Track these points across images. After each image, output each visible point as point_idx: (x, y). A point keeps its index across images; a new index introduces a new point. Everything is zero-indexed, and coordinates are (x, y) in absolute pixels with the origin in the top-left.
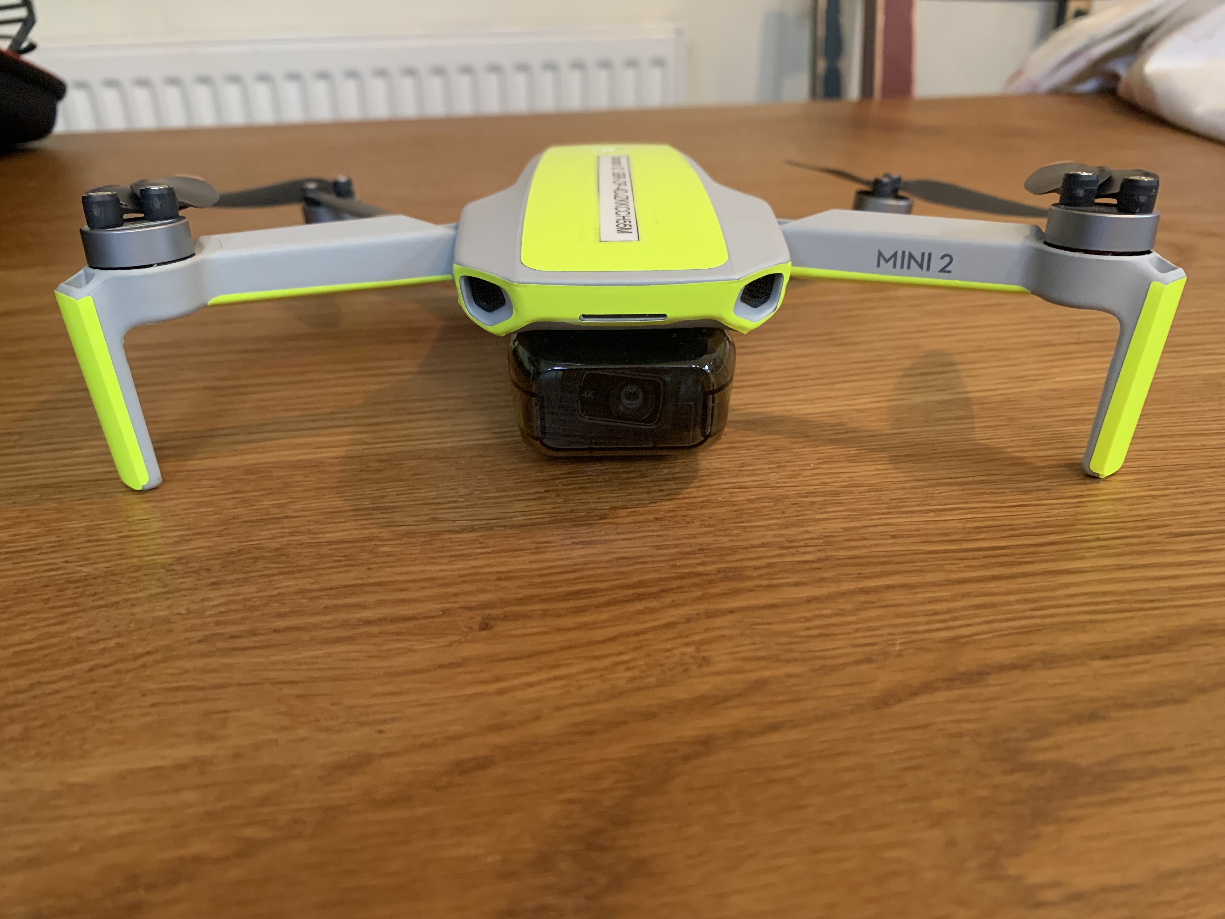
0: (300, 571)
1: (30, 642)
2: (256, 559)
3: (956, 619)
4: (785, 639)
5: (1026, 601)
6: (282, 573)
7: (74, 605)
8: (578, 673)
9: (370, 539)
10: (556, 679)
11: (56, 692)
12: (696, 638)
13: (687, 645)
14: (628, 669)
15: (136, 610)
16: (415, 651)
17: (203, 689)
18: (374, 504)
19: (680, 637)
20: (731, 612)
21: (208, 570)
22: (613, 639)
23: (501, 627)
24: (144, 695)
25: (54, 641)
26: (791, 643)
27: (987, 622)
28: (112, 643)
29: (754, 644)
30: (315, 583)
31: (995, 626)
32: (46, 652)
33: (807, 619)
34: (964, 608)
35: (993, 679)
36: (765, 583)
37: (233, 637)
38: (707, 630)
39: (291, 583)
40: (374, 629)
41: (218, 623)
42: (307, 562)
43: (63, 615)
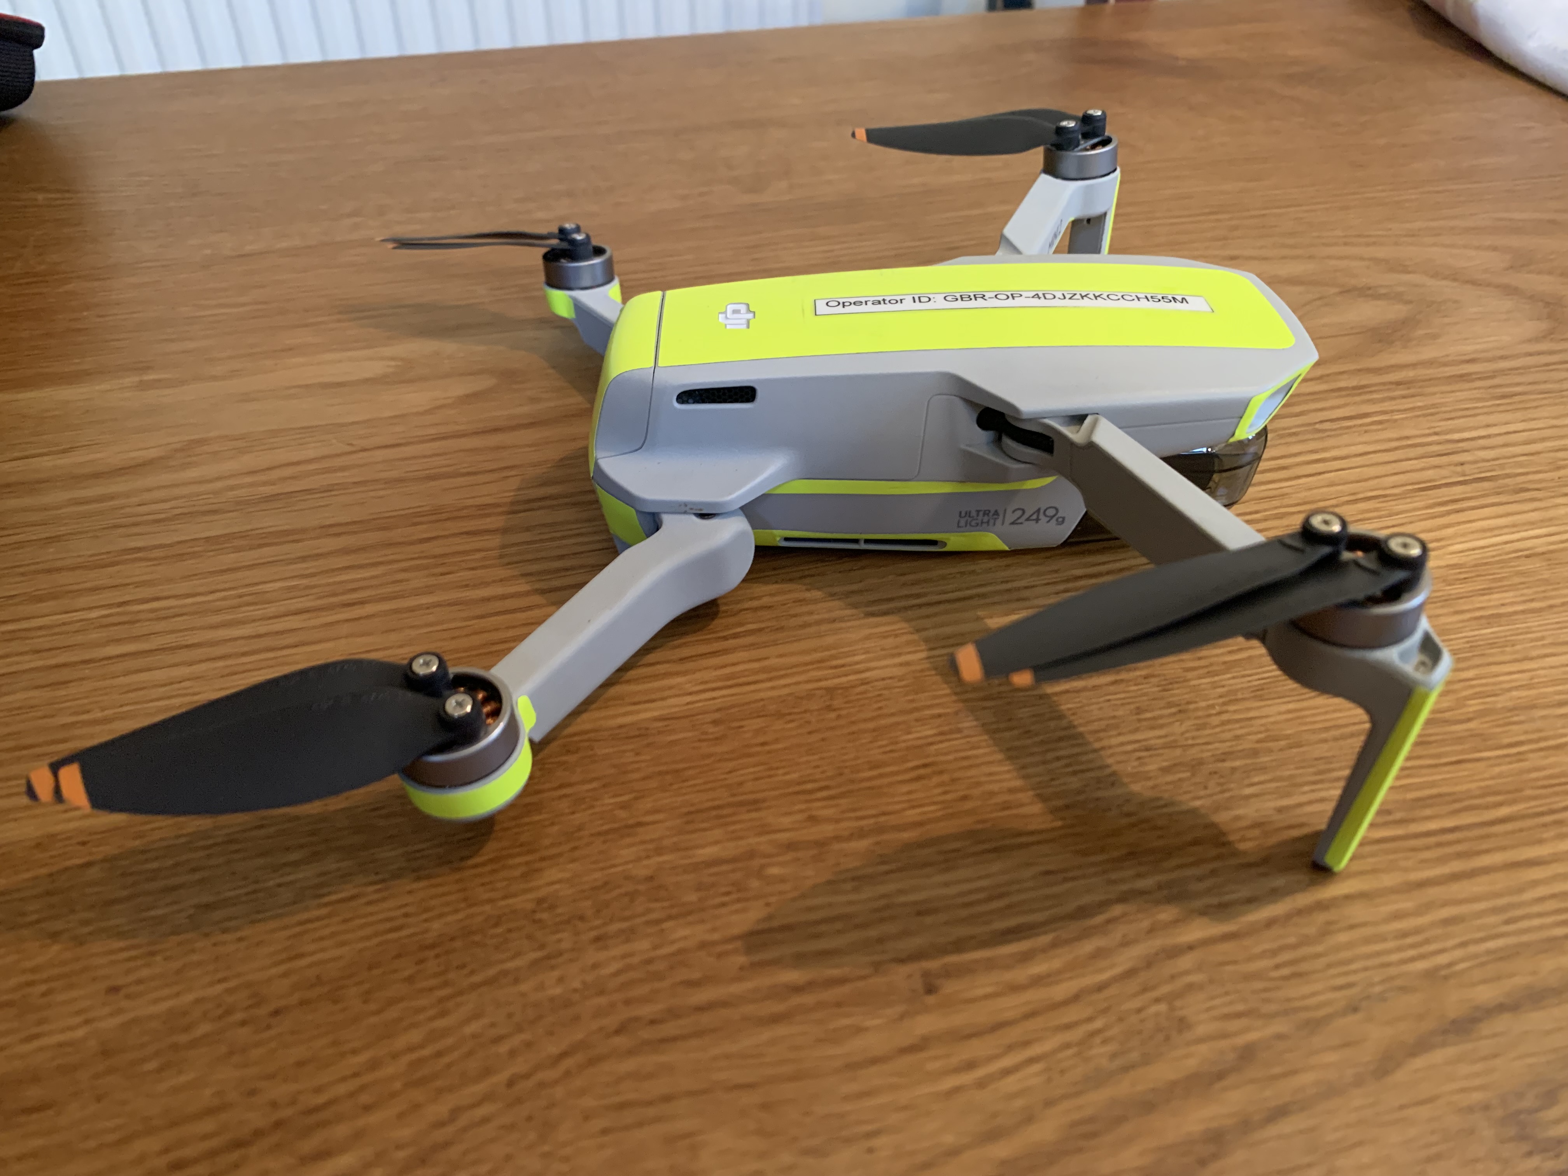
0: (690, 913)
1: (421, 1046)
2: (632, 896)
3: (1427, 941)
4: (1258, 985)
5: (1495, 911)
6: (670, 918)
7: (446, 984)
8: (1054, 1052)
9: (751, 854)
10: (1031, 1061)
11: (485, 1120)
12: (1165, 989)
13: (1157, 1000)
14: (1105, 1042)
15: (524, 987)
16: (866, 1029)
17: (650, 1103)
18: (734, 795)
19: (1145, 990)
20: (1191, 947)
21: (582, 918)
22: (1076, 998)
23: (950, 987)
24: (586, 1118)
25: (450, 1041)
26: (1265, 990)
27: (1463, 944)
28: (516, 1041)
29: (1227, 993)
30: (714, 930)
31: (1473, 949)
32: (446, 1060)
33: (1274, 953)
34: (1433, 925)
35: (1486, 1028)
36: (1215, 901)
37: (653, 1022)
38: (1173, 977)
39: (686, 932)
40: (808, 999)
41: (627, 1002)
42: (693, 897)
43: (441, 1000)
